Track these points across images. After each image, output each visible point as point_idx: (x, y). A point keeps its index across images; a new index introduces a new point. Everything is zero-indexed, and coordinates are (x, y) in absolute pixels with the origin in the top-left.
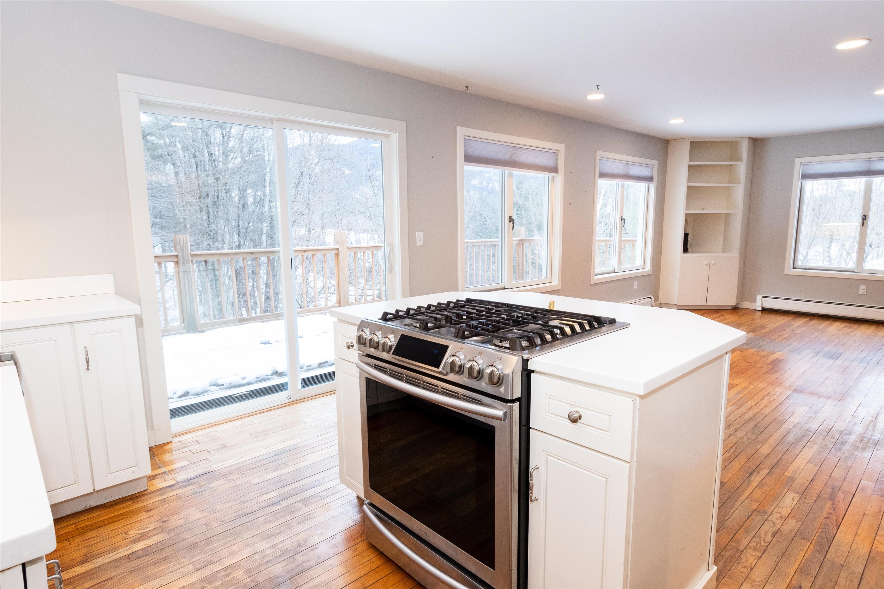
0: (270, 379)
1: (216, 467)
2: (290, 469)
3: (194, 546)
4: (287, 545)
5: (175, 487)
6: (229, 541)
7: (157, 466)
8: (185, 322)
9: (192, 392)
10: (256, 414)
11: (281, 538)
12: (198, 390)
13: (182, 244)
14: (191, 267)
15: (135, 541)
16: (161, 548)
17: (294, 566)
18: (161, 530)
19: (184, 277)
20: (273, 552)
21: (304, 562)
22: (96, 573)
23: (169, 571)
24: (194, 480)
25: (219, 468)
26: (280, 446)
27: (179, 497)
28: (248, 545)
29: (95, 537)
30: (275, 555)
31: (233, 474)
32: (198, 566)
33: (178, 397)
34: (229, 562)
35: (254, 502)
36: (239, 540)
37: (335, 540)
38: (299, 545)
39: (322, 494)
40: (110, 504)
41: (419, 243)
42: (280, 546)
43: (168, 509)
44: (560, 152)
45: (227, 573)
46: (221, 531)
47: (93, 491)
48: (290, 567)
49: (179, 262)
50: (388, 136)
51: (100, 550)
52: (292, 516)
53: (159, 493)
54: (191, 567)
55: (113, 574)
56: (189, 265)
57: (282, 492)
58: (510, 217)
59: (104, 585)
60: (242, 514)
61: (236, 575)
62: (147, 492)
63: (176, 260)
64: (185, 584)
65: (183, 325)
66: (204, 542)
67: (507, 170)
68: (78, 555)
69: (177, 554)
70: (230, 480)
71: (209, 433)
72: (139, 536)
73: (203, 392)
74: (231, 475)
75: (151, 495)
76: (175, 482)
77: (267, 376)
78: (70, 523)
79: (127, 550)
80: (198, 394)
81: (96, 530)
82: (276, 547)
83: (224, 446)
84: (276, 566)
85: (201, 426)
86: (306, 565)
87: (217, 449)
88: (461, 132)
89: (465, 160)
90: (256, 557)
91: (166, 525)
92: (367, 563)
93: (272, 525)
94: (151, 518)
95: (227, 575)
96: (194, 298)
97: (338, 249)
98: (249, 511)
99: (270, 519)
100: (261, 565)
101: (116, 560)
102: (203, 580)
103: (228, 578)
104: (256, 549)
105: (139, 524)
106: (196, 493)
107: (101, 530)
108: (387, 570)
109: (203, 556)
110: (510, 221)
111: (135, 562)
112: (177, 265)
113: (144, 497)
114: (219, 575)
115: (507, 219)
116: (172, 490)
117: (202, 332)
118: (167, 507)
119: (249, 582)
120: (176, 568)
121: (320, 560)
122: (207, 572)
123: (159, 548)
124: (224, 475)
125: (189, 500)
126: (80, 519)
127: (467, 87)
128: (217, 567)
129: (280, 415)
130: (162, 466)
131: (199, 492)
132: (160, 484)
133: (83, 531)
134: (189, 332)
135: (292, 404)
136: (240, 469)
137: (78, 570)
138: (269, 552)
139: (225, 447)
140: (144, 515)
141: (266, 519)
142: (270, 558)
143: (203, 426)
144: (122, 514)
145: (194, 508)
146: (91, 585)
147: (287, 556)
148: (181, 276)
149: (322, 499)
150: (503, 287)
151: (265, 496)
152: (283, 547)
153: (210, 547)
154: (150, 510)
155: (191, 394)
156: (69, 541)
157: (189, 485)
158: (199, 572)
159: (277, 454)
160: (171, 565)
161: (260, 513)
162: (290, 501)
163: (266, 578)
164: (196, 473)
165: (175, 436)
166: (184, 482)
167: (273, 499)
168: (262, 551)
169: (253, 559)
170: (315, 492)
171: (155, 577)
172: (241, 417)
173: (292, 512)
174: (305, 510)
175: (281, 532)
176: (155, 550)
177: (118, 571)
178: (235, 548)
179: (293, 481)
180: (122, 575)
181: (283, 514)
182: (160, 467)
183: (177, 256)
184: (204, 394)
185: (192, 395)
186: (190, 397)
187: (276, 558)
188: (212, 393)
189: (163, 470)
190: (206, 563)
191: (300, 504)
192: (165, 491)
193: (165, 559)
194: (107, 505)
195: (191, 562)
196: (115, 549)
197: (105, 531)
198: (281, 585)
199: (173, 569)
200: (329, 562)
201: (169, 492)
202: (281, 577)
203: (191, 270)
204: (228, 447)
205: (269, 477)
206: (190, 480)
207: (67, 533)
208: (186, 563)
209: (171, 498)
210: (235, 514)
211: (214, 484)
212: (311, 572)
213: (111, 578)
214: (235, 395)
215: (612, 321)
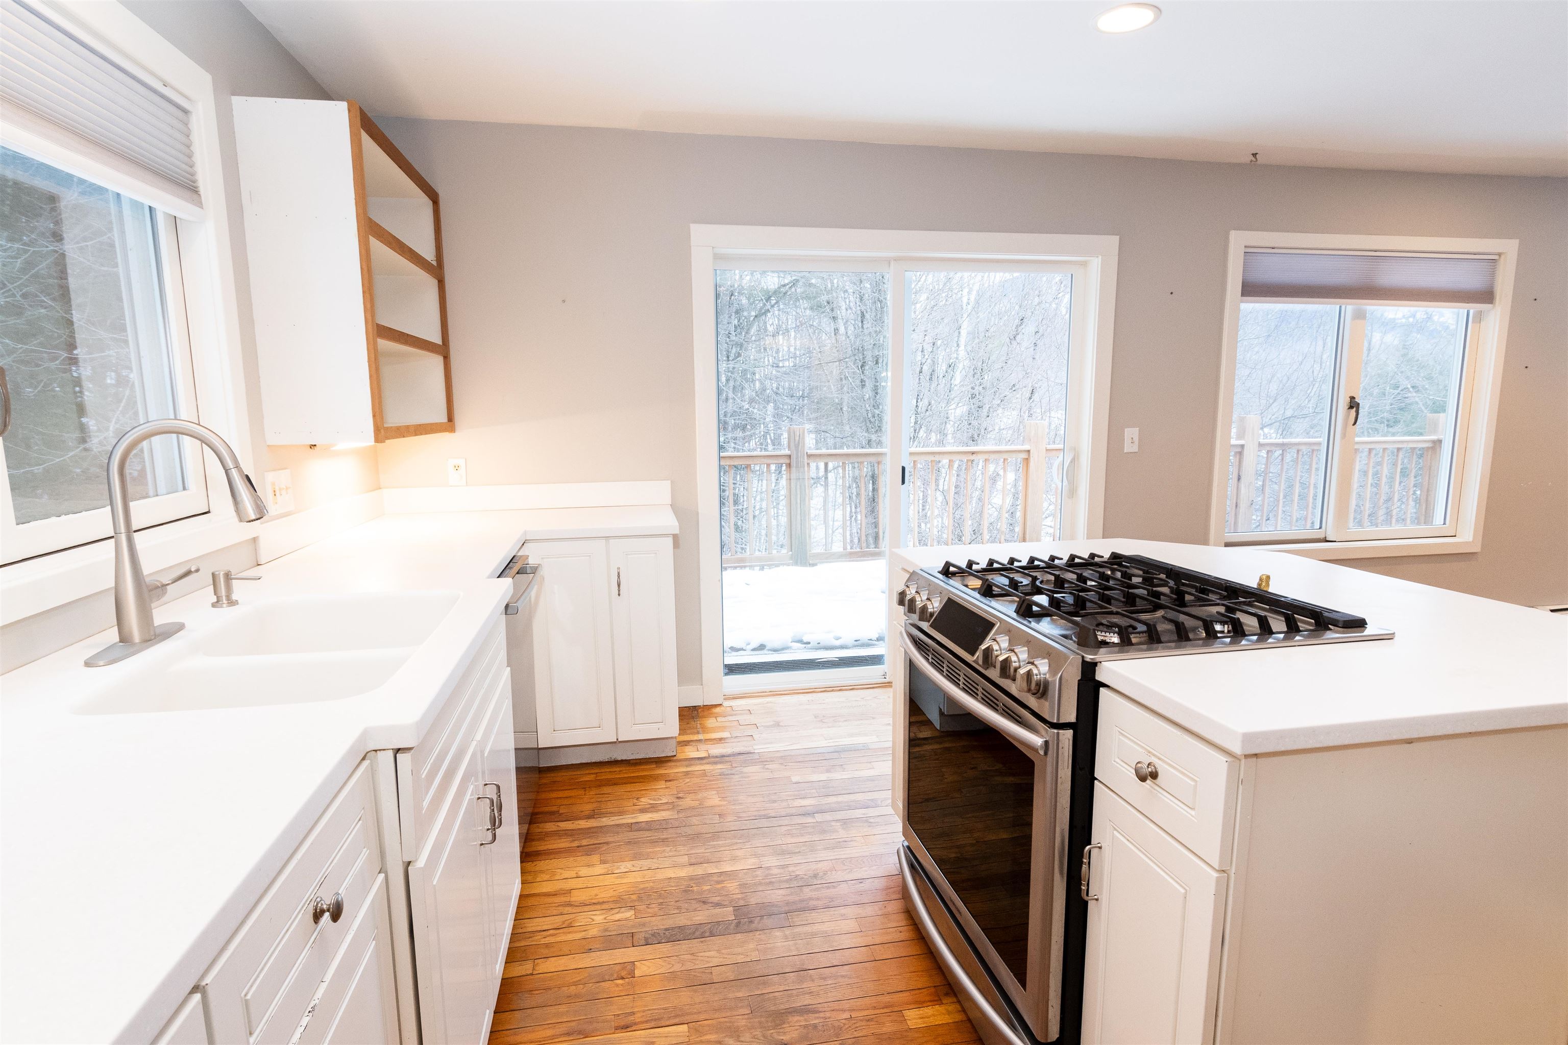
0: (874, 645)
1: (758, 748)
2: (845, 775)
3: (696, 837)
4: (800, 871)
5: (704, 761)
6: (737, 843)
7: (695, 731)
8: (793, 551)
9: (769, 646)
10: (833, 691)
11: (796, 859)
12: (777, 644)
13: (797, 438)
14: (806, 473)
15: (643, 811)
16: (664, 827)
17: (797, 898)
18: (672, 806)
19: (796, 486)
20: (781, 874)
21: (811, 899)
22: (596, 832)
23: (663, 855)
24: (727, 758)
25: (762, 751)
26: (847, 741)
27: (704, 774)
28: (755, 855)
29: (609, 794)
30: (782, 878)
31: (773, 763)
32: (693, 861)
33: (752, 650)
34: (727, 867)
35: (785, 804)
36: (748, 845)
37: (862, 885)
38: (815, 876)
39: (872, 820)
40: (635, 762)
41: (1130, 447)
42: (791, 869)
43: (689, 784)
44: (1503, 257)
45: (719, 879)
46: (733, 828)
47: (616, 740)
48: (791, 898)
49: (792, 464)
50: (1084, 264)
51: (608, 810)
52: (822, 837)
53: (687, 763)
54: (685, 859)
55: (611, 839)
56: (804, 469)
57: (824, 802)
58: (1352, 398)
59: (599, 848)
60: (764, 815)
61: (728, 885)
62: (675, 758)
63: (788, 461)
64: (673, 875)
65: (791, 553)
66: (710, 835)
67: (1350, 306)
68: (588, 808)
69: (678, 839)
70: (767, 769)
71: (767, 703)
72: (649, 806)
73: (783, 649)
74: (771, 763)
75: (678, 764)
76: (707, 756)
77: (871, 640)
78: (593, 771)
79: (633, 818)
80: (775, 650)
81: (612, 787)
82: (786, 869)
83: (777, 725)
84: (776, 891)
85: (761, 693)
86: (812, 903)
87: (768, 727)
88: (1238, 241)
89: (1244, 294)
90: (759, 872)
91: (681, 802)
92: (891, 929)
93: (793, 840)
94: (667, 790)
95: (718, 882)
96: (807, 517)
97: (1029, 451)
98: (773, 815)
99: (794, 831)
100: (760, 884)
101: (618, 825)
102: (691, 878)
103: (719, 886)
104: (762, 863)
105: (654, 793)
106: (724, 775)
107: (616, 788)
108: (915, 949)
109: (702, 851)
110: (1351, 407)
111: (635, 833)
112: (789, 469)
113: (669, 764)
114: (711, 878)
115: (1343, 402)
116: (701, 764)
117: (814, 565)
118: (688, 783)
119: (739, 899)
120: (671, 854)
121: (832, 904)
122: (699, 871)
123: (663, 825)
124: (763, 761)
125: (713, 780)
126: (603, 771)
127: (1255, 155)
128: (712, 869)
129: (863, 698)
130: (701, 732)
131: (728, 775)
132: (691, 752)
133: (601, 784)
134: (796, 563)
135: (885, 687)
136: (785, 759)
137: (583, 824)
138: (775, 871)
139: (779, 725)
140: (662, 784)
141: (788, 830)
142: (773, 880)
143: (763, 692)
144: (642, 777)
145: (715, 792)
146: (588, 843)
147: (795, 884)
148: (792, 484)
149: (869, 826)
150: (1322, 536)
151: (800, 801)
152: (793, 872)
153: (715, 843)
154: (670, 781)
155: (767, 648)
156: (585, 791)
157: (720, 763)
158: (692, 868)
159: (840, 751)
160: (668, 849)
161: (786, 821)
162: (828, 817)
163: (759, 901)
164: (733, 750)
165: (727, 698)
166: (717, 757)
167: (808, 808)
168: (768, 868)
169: (754, 873)
170: (864, 814)
171: (647, 857)
172: (812, 690)
173: (824, 832)
174: (842, 834)
175: (800, 852)
176: (658, 827)
177: (616, 838)
178: (739, 853)
179: (842, 792)
180: (618, 844)
181: (812, 830)
182: (698, 733)
183: (790, 456)
184: (783, 652)
185: (769, 650)
186: (765, 651)
187: (780, 882)
188: (792, 651)
189: (700, 737)
190: (702, 860)
191: (838, 824)
192: (692, 762)
193: (663, 840)
194: (632, 762)
195: (688, 853)
196: (621, 813)
197: (620, 790)
198: (773, 916)
199: (667, 855)
200: (842, 910)
201: (697, 765)
202: (776, 906)
203: (806, 478)
204: (782, 726)
205: (815, 777)
206: (723, 756)
207: (587, 781)
208: (682, 853)
209: (696, 773)
210: (756, 813)
211: (745, 770)
212: (814, 914)
213: (607, 843)
214: (820, 660)
215: (1358, 624)
